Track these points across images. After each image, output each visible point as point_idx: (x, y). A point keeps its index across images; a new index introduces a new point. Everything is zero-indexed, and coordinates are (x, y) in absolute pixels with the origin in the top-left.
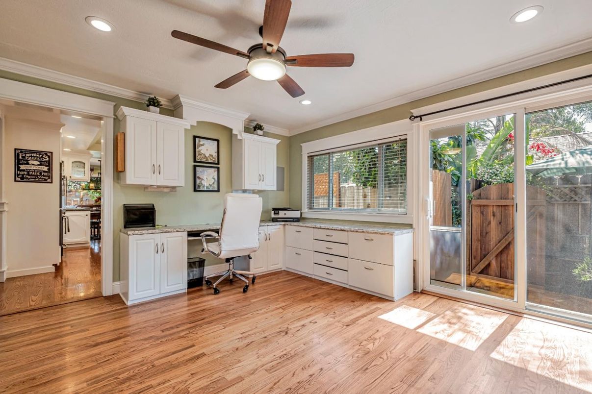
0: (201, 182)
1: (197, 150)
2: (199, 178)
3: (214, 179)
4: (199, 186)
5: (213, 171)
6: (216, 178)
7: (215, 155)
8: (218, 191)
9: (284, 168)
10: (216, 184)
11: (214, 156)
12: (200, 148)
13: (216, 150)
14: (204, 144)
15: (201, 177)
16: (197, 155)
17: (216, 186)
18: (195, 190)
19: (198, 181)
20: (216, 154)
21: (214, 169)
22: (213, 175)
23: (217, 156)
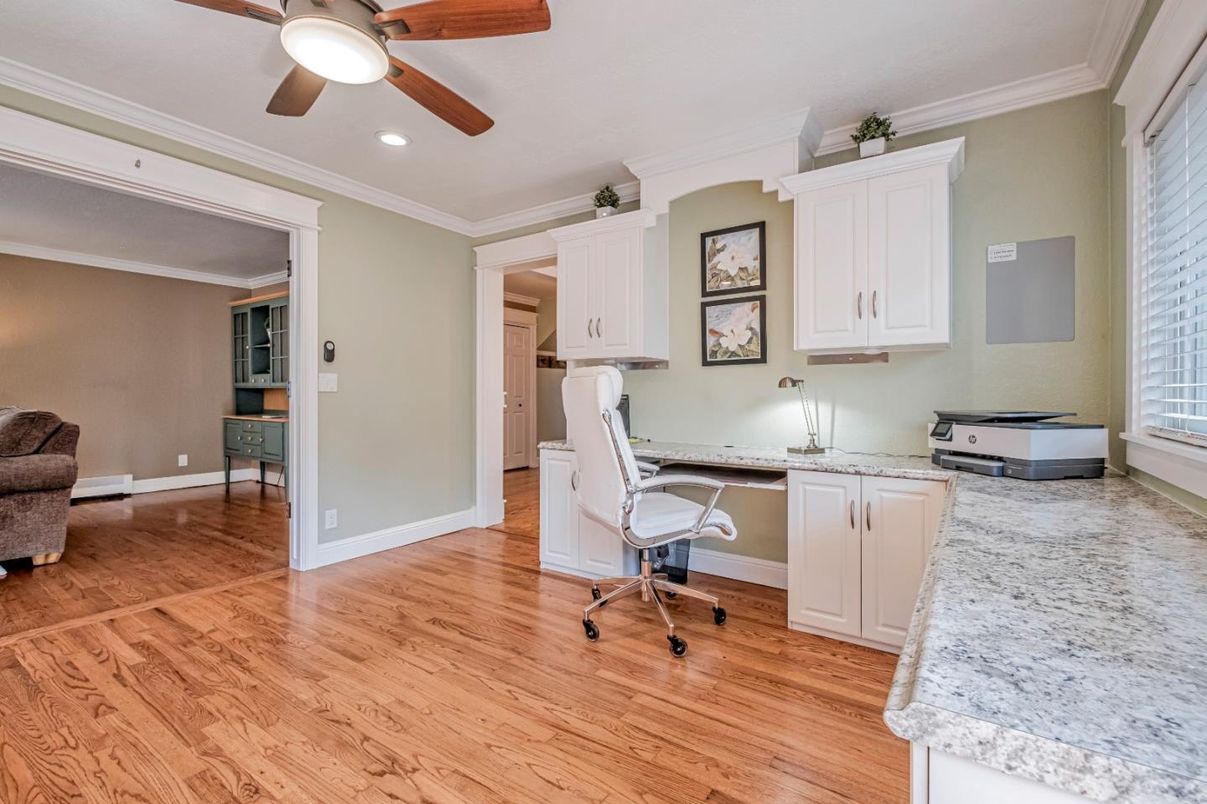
0: (718, 340)
1: (708, 266)
2: (713, 332)
3: (751, 329)
4: (714, 353)
5: (749, 312)
6: (757, 326)
7: (754, 265)
8: (763, 360)
9: (1072, 239)
10: (757, 341)
11: (750, 271)
12: (715, 260)
13: (757, 252)
14: (725, 246)
15: (717, 329)
16: (708, 276)
17: (756, 347)
18: (705, 363)
19: (711, 341)
20: (757, 263)
21: (749, 305)
22: (749, 320)
23: (758, 266)
